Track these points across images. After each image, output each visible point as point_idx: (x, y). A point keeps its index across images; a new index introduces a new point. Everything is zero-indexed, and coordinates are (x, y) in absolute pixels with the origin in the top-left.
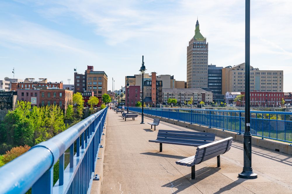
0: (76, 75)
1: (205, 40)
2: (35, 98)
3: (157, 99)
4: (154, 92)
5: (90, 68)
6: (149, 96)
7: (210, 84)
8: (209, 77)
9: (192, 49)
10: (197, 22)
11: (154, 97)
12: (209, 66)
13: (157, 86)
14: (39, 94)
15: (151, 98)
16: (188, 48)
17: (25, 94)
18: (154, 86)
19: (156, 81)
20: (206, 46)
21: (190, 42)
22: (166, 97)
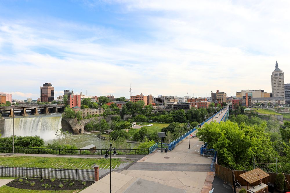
0: (212, 93)
1: (282, 71)
2: (197, 105)
3: (249, 104)
4: (247, 101)
5: (218, 91)
6: (245, 103)
7: (286, 94)
8: (285, 90)
9: (274, 77)
10: (277, 62)
11: (247, 103)
12: (285, 84)
13: (248, 98)
14: (198, 104)
15: (245, 104)
16: (272, 76)
17: (193, 104)
18: (247, 98)
19: (248, 96)
20: (283, 74)
21: (273, 73)
22: (257, 102)
